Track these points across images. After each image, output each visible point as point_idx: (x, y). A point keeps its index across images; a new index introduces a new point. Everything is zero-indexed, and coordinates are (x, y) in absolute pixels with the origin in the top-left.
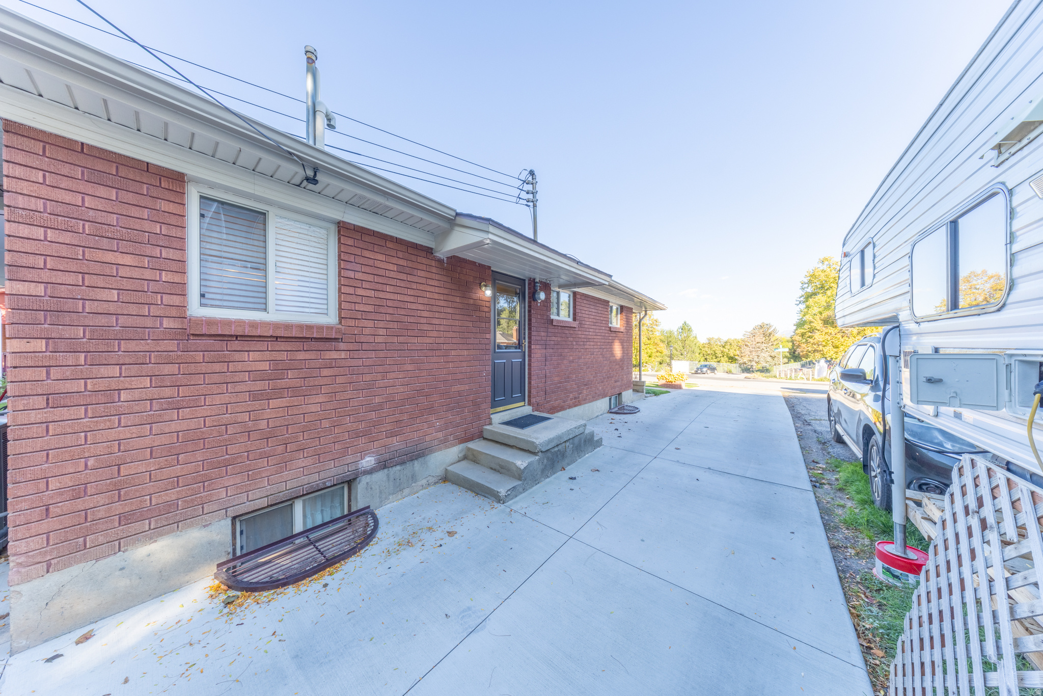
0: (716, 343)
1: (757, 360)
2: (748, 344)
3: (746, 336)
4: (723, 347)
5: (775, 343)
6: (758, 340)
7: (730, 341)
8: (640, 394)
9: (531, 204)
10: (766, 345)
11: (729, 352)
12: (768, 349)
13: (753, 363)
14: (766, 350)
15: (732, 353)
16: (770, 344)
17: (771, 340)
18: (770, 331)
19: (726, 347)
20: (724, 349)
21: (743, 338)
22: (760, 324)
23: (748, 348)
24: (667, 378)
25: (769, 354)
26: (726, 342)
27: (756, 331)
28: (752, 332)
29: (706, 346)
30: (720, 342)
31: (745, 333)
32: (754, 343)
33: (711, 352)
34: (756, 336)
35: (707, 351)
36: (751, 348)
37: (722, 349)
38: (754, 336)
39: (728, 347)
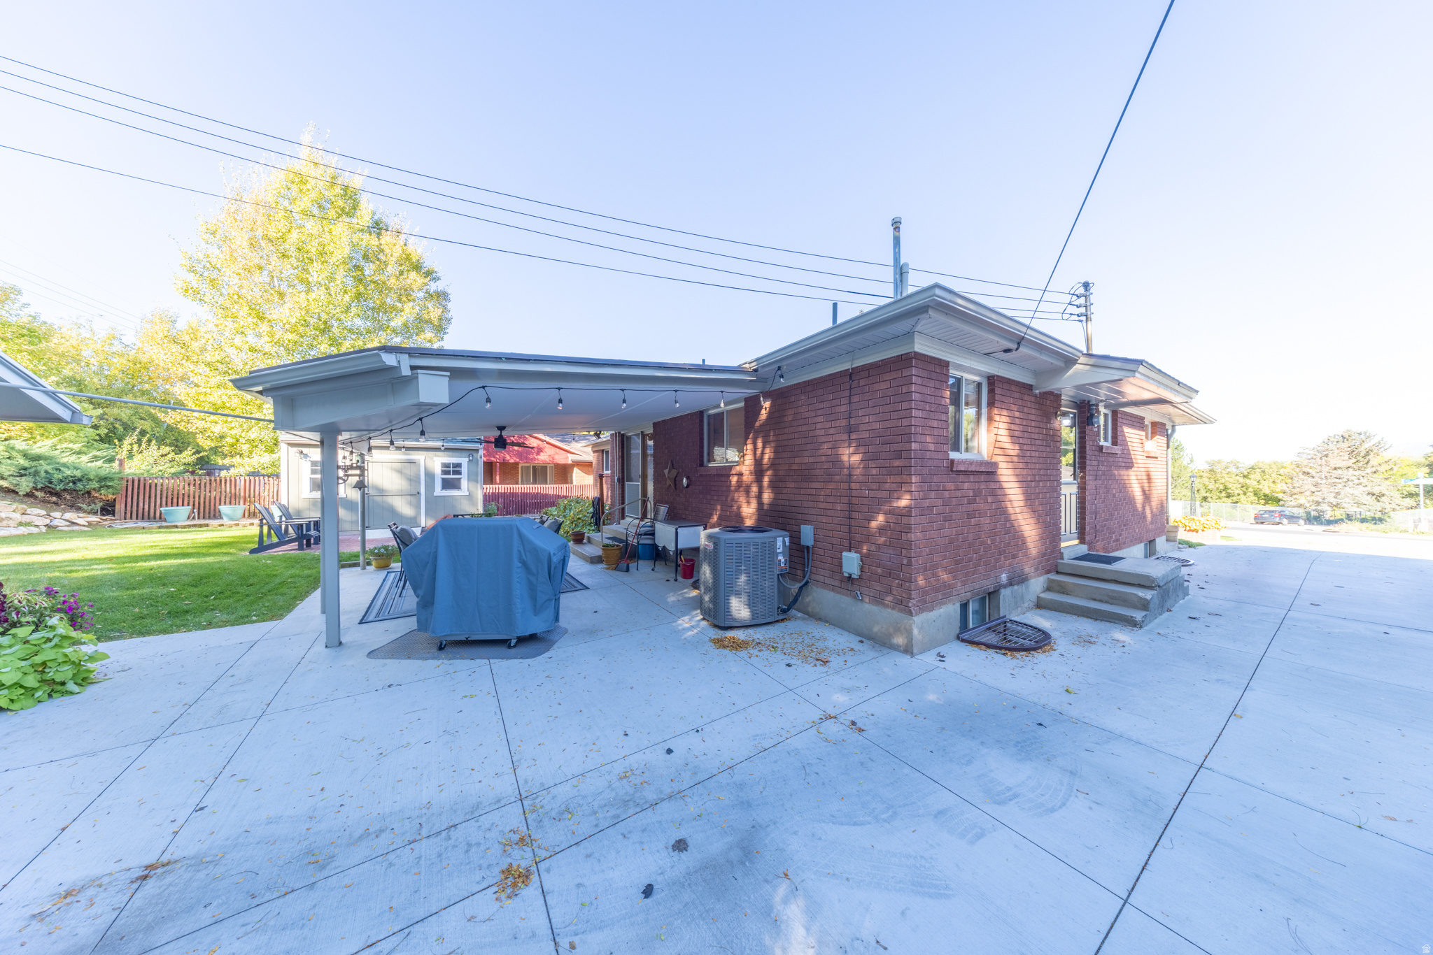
0: (1228, 470)
1: (1334, 501)
2: (1310, 471)
3: (1305, 456)
4: (1245, 477)
5: (1382, 469)
6: (1334, 462)
7: (1261, 465)
8: (1173, 543)
9: (1084, 318)
10: (1357, 473)
11: (1260, 486)
12: (1362, 480)
13: (1324, 507)
14: (1357, 481)
15: (1266, 488)
16: (1369, 470)
17: (1371, 463)
18: (1367, 445)
19: (1252, 476)
20: (1248, 481)
21: (1297, 459)
22: (1341, 433)
23: (1311, 479)
24: (1187, 524)
25: (1365, 489)
26: (1252, 468)
27: (1331, 446)
28: (1319, 448)
29: (1205, 474)
30: (1237, 468)
31: (1302, 451)
32: (1325, 469)
33: (1217, 486)
34: (1330, 455)
35: (1207, 483)
36: (1316, 479)
37: (1242, 480)
38: (1326, 456)
39: (1256, 476)
